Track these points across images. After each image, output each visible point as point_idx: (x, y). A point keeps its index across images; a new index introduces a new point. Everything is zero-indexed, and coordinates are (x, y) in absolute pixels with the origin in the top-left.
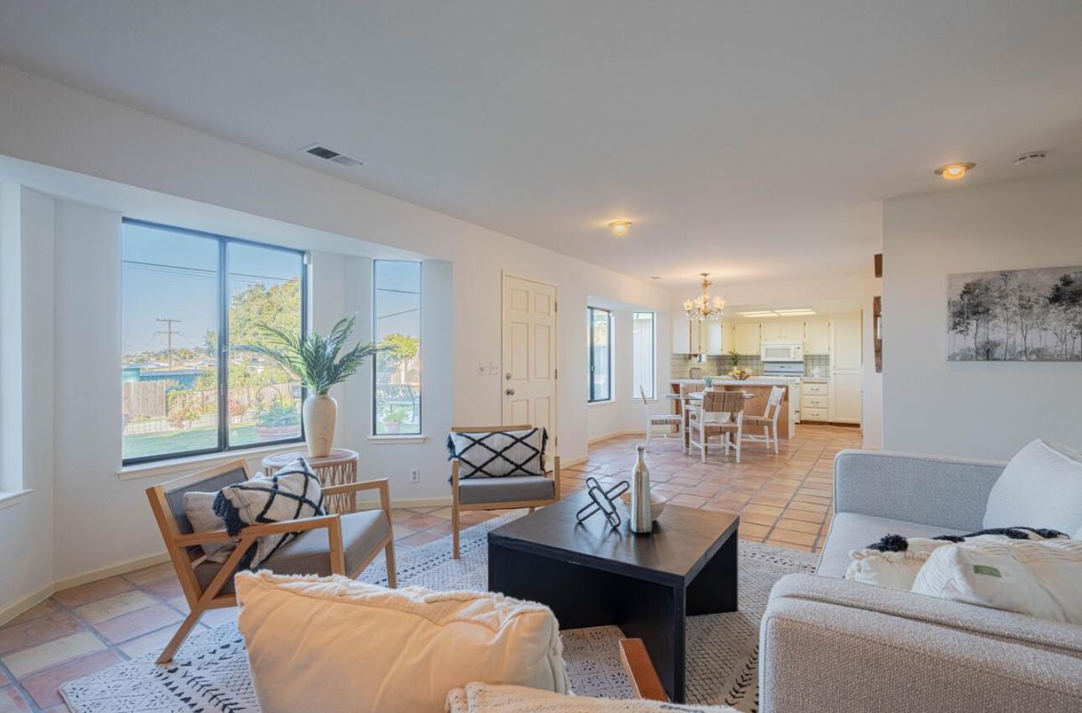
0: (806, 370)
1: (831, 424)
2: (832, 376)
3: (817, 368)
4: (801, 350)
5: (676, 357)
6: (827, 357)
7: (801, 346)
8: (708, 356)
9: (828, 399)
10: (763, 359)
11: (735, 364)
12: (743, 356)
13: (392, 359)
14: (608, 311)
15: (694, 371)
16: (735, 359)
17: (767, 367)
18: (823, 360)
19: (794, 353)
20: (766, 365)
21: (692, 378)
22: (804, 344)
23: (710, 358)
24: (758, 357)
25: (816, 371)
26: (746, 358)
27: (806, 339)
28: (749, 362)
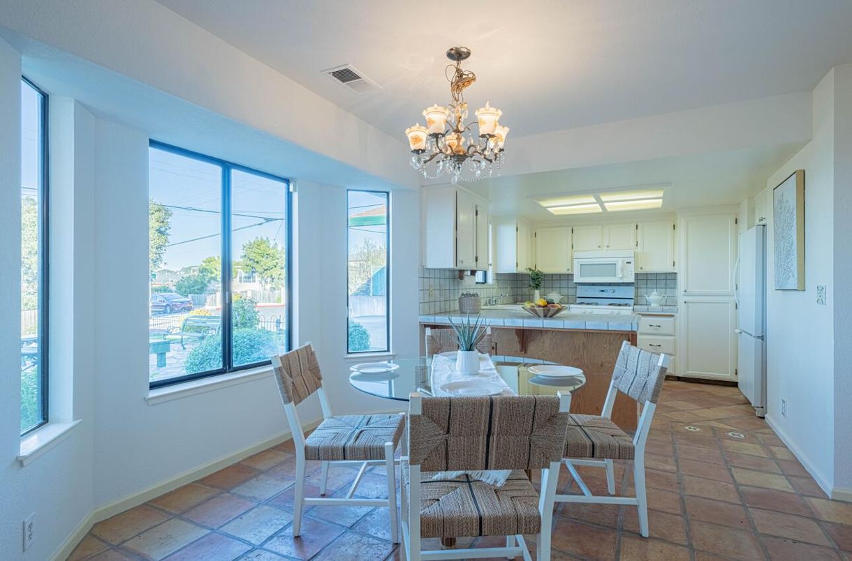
0: (637, 296)
1: (679, 379)
2: (681, 306)
3: (655, 292)
4: (632, 266)
5: (429, 274)
6: (672, 276)
7: (632, 260)
8: (497, 275)
9: (675, 340)
10: (577, 279)
11: (537, 287)
12: (548, 275)
13: (212, 281)
14: (287, 181)
15: (467, 301)
16: (536, 280)
17: (581, 292)
18: (667, 280)
19: (622, 270)
20: (579, 287)
21: (462, 313)
22: (636, 256)
23: (500, 277)
24: (569, 277)
25: (654, 297)
26: (553, 278)
27: (639, 249)
28: (556, 284)
